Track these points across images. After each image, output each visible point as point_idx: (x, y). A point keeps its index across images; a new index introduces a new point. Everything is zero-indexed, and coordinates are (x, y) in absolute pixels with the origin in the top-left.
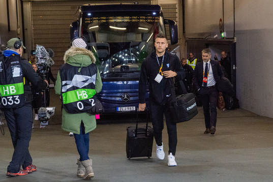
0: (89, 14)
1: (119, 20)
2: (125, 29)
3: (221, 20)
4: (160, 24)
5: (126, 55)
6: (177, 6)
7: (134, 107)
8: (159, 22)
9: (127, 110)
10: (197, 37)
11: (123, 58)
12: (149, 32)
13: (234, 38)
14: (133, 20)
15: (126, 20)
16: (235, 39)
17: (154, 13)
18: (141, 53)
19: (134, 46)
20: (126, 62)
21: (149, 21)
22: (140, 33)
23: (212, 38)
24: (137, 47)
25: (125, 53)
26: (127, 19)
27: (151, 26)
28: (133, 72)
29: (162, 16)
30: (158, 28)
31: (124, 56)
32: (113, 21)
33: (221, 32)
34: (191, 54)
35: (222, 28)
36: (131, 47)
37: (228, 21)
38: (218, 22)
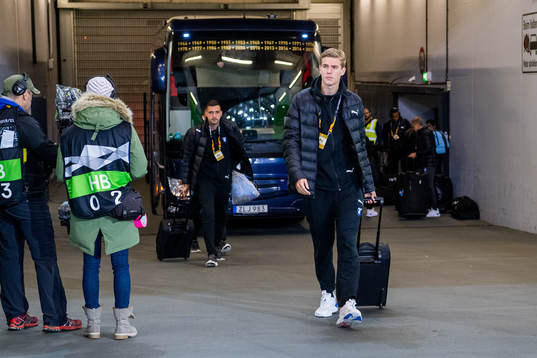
0: (186, 35)
1: (241, 46)
2: (250, 62)
3: (422, 50)
4: (314, 56)
5: (252, 110)
6: (341, 23)
7: (266, 207)
8: (313, 52)
9: (252, 211)
10: (376, 79)
11: (246, 115)
12: (294, 70)
13: (446, 83)
14: (267, 48)
15: (252, 48)
16: (449, 85)
17: (305, 36)
18: (279, 107)
19: (265, 95)
20: (250, 124)
21: (295, 49)
22: (277, 72)
23: (405, 81)
24: (272, 96)
25: (250, 106)
26: (254, 46)
27: (297, 58)
28: (264, 142)
29: (319, 40)
30: (310, 63)
31: (248, 112)
32: (229, 48)
33: (422, 72)
34: (367, 111)
35: (423, 64)
36: (262, 96)
37: (436, 51)
38: (416, 54)
